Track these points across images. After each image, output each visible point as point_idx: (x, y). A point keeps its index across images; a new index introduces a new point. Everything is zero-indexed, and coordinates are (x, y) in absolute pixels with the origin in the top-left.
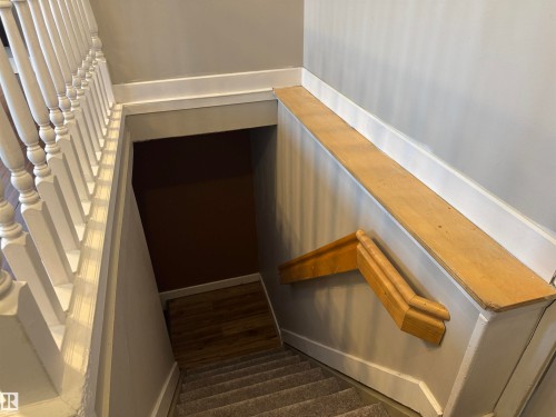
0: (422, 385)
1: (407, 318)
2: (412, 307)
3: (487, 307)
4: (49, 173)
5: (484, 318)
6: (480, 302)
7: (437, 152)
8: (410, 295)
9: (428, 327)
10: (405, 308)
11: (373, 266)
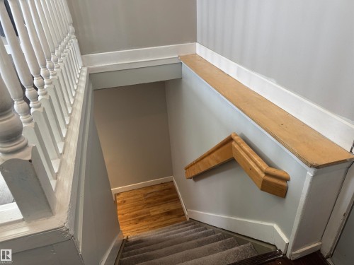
0: (276, 227)
1: (264, 181)
2: (267, 174)
3: (312, 166)
4: (39, 106)
5: (310, 173)
6: (307, 163)
7: (279, 83)
8: (265, 167)
9: (277, 186)
10: (263, 175)
11: (243, 153)
